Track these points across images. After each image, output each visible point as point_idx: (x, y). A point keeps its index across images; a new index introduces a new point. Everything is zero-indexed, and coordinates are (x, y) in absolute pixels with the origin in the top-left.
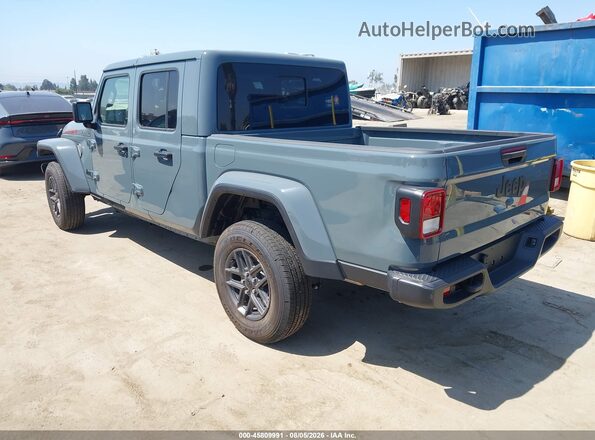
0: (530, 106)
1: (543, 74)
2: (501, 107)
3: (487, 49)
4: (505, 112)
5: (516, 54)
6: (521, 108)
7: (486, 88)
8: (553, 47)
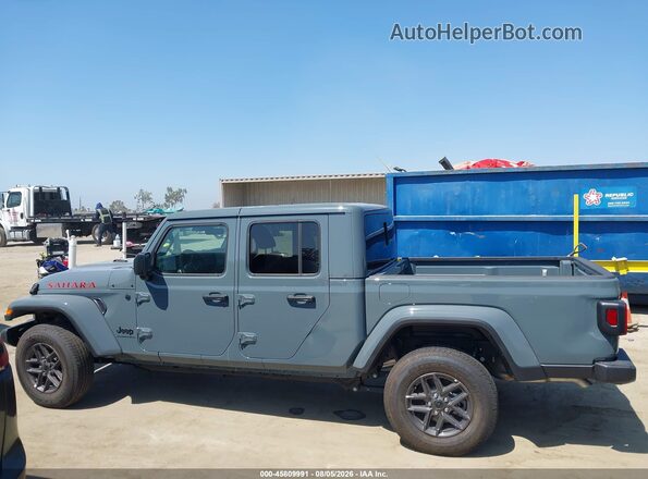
0: (441, 231)
1: (449, 206)
2: (416, 232)
3: (398, 187)
4: (420, 236)
5: (425, 191)
6: (433, 232)
7: (401, 217)
8: (456, 187)
